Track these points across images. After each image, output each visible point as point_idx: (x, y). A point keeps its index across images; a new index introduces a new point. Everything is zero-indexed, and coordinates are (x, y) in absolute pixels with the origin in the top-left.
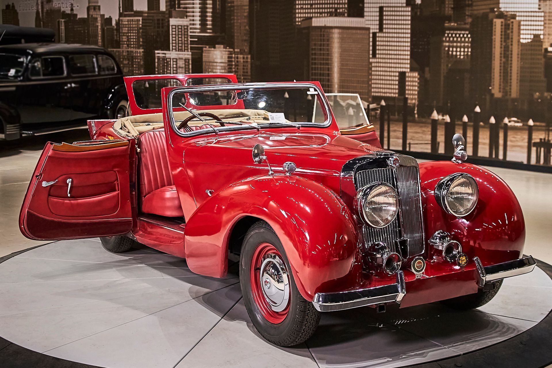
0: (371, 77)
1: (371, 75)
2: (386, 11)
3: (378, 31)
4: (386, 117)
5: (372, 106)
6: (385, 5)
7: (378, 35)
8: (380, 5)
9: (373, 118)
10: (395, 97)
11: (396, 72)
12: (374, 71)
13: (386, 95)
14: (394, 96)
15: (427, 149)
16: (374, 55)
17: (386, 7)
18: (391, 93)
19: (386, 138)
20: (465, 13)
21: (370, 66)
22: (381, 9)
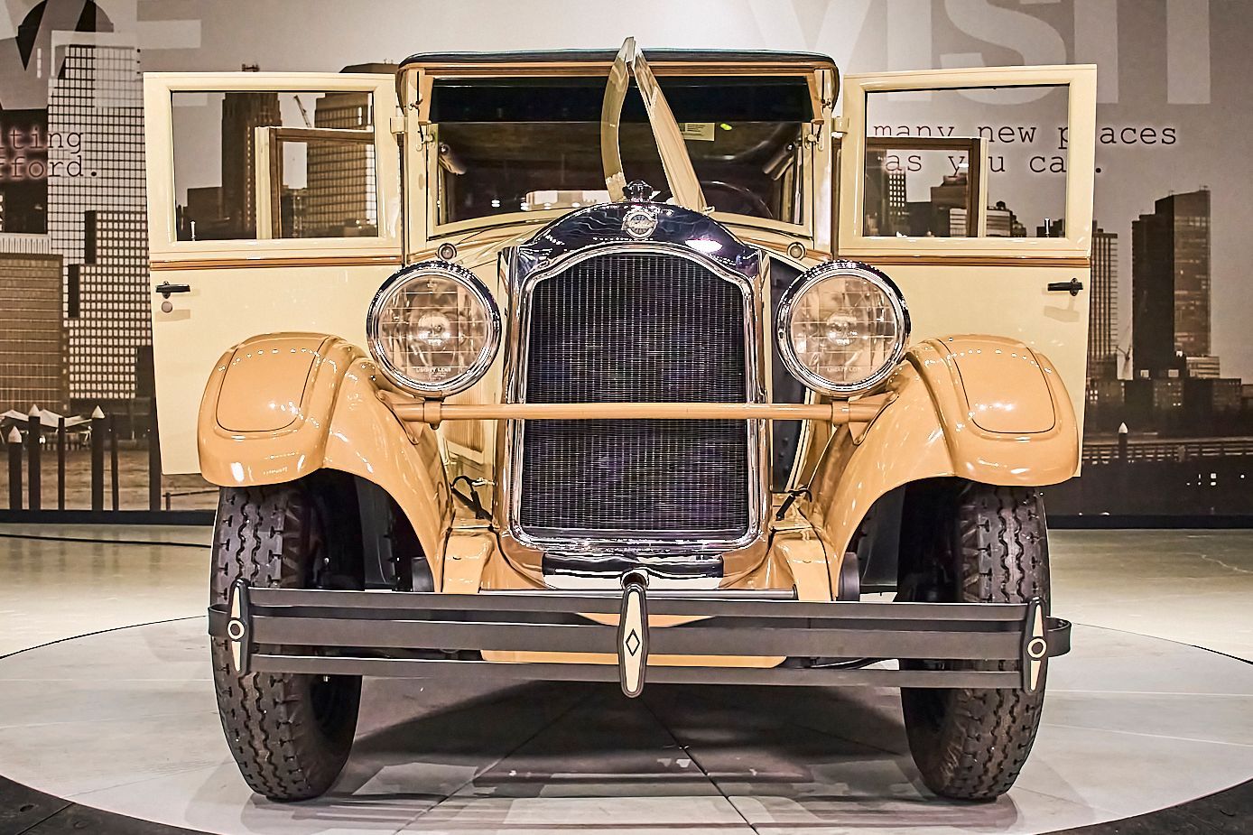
0: (68, 360)
1: (68, 356)
2: (102, 221)
3: (83, 261)
4: (107, 443)
5: (68, 422)
6: (99, 208)
7: (82, 270)
8: (88, 208)
9: (73, 447)
10: (130, 399)
11: (130, 347)
12: (74, 346)
13: (105, 396)
14: (127, 396)
15: (210, 503)
16: (74, 313)
17: (102, 212)
18: (119, 392)
19: (108, 486)
20: (293, 227)
21: (65, 336)
22: (90, 217)
